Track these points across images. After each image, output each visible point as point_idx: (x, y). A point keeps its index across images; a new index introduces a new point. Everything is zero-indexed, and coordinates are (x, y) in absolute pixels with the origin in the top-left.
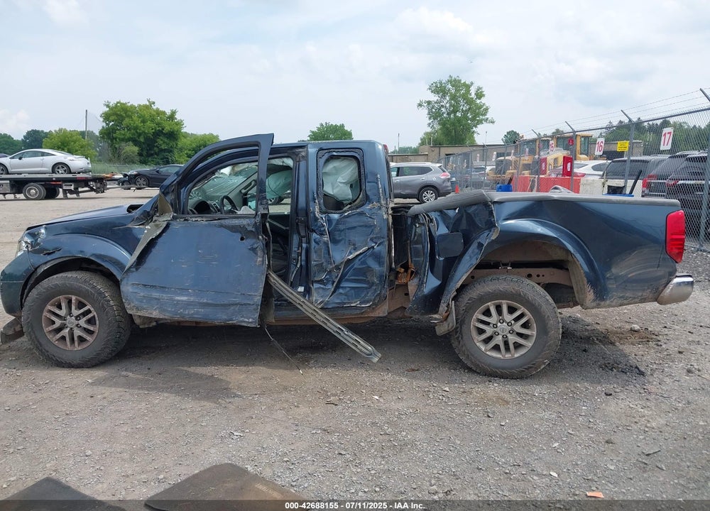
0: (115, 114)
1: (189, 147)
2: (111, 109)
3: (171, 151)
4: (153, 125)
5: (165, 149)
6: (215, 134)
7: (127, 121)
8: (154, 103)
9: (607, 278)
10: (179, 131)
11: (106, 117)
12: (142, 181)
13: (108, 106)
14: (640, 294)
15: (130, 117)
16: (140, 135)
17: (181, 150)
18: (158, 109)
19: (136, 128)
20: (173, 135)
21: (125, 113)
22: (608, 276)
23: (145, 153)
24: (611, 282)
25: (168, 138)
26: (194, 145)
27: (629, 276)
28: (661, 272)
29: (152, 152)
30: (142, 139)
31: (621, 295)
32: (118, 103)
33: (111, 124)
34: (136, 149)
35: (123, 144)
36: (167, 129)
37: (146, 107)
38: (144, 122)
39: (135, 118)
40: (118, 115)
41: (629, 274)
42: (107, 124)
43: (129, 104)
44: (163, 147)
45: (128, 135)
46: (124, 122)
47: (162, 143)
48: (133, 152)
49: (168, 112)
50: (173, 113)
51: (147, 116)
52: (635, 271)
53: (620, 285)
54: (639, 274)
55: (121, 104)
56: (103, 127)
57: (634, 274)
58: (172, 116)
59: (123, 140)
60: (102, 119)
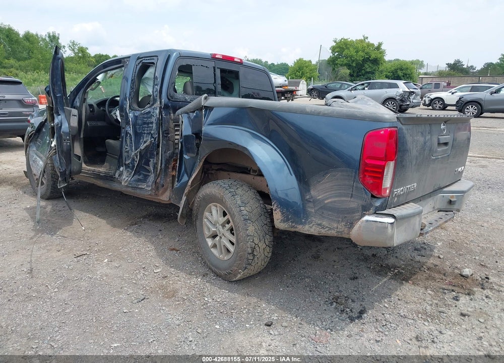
0: (339, 47)
1: (389, 70)
2: (337, 43)
3: (373, 73)
4: (363, 54)
5: (369, 72)
6: (421, 60)
7: (346, 52)
8: (367, 38)
9: (307, 200)
10: (382, 58)
11: (333, 49)
12: (315, 94)
13: (335, 42)
14: (335, 225)
15: (348, 48)
16: (353, 61)
17: (382, 72)
18: (369, 42)
19: (351, 57)
20: (376, 62)
21: (346, 46)
22: (308, 197)
23: (355, 75)
24: (311, 205)
25: (372, 63)
26: (393, 69)
27: (326, 202)
28: (354, 204)
29: (360, 74)
30: (354, 65)
31: (319, 222)
32: (342, 39)
33: (336, 54)
34: (348, 71)
35: (341, 68)
36: (373, 56)
37: (361, 41)
38: (357, 52)
39: (351, 49)
40: (341, 47)
41: (326, 199)
42: (333, 54)
43: (349, 40)
44: (368, 70)
45: (345, 62)
46: (344, 53)
47: (368, 67)
48: (346, 74)
49: (376, 44)
50: (380, 44)
51: (360, 48)
52: (331, 197)
53: (318, 210)
54: (335, 202)
55: (344, 39)
56: (331, 56)
57: (329, 200)
58: (378, 48)
59: (341, 65)
60: (331, 51)
